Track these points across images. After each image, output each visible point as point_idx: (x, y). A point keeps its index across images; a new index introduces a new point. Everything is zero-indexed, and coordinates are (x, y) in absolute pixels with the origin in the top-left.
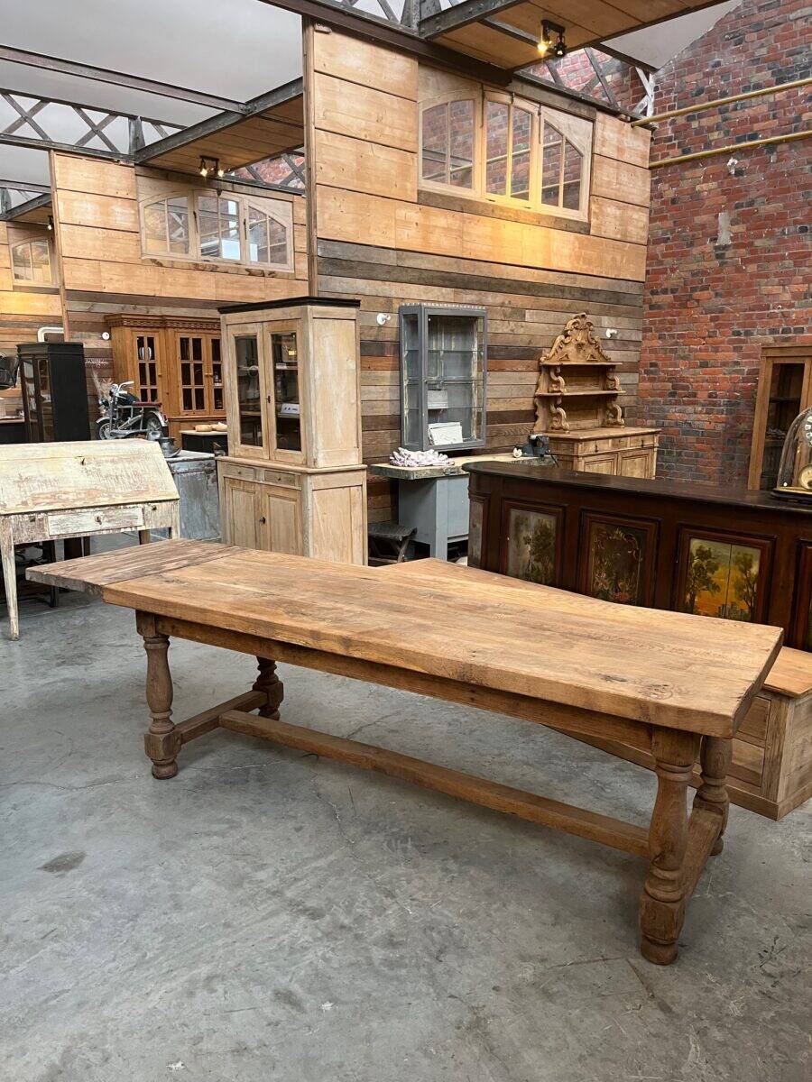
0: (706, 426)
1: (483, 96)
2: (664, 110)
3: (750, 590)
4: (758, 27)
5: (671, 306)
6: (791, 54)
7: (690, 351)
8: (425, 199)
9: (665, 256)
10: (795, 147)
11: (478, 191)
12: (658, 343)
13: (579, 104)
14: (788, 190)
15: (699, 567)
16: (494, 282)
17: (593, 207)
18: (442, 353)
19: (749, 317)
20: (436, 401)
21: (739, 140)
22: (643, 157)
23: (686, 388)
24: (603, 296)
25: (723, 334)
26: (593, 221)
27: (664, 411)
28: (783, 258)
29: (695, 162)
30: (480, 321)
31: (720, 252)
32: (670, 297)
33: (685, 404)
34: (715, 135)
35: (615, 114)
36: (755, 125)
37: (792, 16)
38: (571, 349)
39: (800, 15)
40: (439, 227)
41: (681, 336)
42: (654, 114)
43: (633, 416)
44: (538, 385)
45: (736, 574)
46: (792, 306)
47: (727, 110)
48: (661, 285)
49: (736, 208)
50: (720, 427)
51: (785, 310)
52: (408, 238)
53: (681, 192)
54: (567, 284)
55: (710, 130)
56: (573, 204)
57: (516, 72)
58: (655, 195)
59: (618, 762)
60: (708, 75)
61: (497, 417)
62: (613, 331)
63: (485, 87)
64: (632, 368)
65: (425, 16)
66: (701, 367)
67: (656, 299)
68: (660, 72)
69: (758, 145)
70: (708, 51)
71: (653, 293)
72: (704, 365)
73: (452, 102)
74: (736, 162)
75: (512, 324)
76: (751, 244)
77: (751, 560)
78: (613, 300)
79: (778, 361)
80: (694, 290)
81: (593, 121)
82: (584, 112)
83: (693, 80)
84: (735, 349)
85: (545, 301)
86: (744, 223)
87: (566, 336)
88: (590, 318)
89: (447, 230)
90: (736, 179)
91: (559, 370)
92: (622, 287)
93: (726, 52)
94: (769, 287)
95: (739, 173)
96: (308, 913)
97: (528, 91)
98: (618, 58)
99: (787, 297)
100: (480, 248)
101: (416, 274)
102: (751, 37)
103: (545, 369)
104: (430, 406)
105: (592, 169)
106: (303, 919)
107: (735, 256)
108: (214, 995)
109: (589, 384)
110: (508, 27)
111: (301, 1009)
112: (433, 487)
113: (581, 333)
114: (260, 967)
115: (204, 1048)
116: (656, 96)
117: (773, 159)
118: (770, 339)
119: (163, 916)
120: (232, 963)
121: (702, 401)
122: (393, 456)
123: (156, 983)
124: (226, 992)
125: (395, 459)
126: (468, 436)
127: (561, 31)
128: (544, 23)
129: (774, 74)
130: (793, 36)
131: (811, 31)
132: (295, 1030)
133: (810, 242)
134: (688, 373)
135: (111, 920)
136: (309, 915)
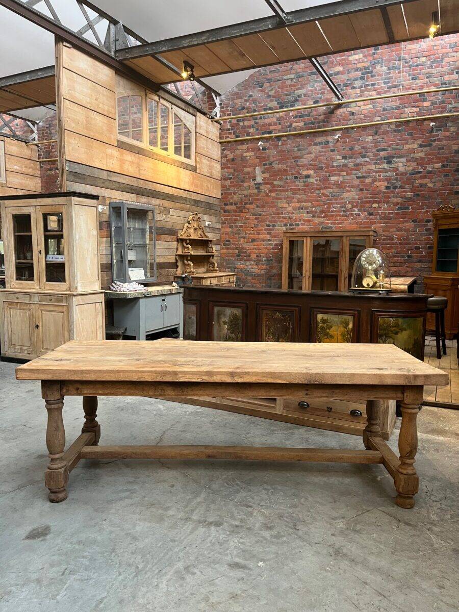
0: (256, 271)
1: (146, 95)
2: (225, 115)
3: (349, 336)
4: (269, 80)
5: (235, 211)
6: (286, 95)
7: (246, 234)
8: (121, 145)
9: (229, 186)
10: (290, 139)
11: (144, 144)
12: (229, 230)
13: (190, 107)
14: (288, 159)
15: (322, 328)
16: (155, 193)
17: (197, 158)
18: (132, 229)
19: (274, 218)
20: (131, 256)
21: (263, 133)
22: (217, 137)
23: (246, 252)
24: (203, 204)
25: (261, 226)
26: (198, 166)
27: (234, 264)
28: (287, 190)
29: (242, 142)
30: (150, 214)
31: (258, 186)
32: (233, 207)
33: (245, 261)
34: (251, 130)
35: (204, 114)
36: (271, 127)
37: (285, 77)
38: (191, 231)
39: (289, 77)
40: (129, 161)
41: (241, 227)
42: (220, 116)
43: (222, 267)
44: (177, 249)
45: (341, 329)
46: (293, 213)
47: (256, 119)
48: (229, 200)
49: (264, 165)
50: (263, 272)
51: (290, 215)
52: (113, 165)
53: (236, 156)
54: (188, 197)
55: (249, 127)
56: (188, 156)
57: (162, 86)
58: (223, 156)
59: (305, 428)
60: (246, 101)
61: (161, 266)
62: (209, 223)
63: (147, 91)
64: (218, 242)
65: (118, 48)
66: (251, 242)
67: (227, 208)
68: (222, 97)
69: (272, 136)
70: (246, 89)
71: (225, 204)
72: (254, 241)
73: (132, 96)
74: (262, 144)
75: (164, 216)
76: (272, 183)
77: (348, 322)
78: (207, 207)
79: (291, 239)
80: (246, 204)
81: (195, 116)
82: (191, 111)
83: (239, 102)
84: (268, 233)
85: (178, 205)
86: (268, 173)
87: (189, 224)
88: (199, 216)
89: (132, 163)
90: (263, 151)
91: (188, 241)
92: (211, 201)
93: (255, 90)
94: (282, 204)
95: (264, 149)
96: (213, 524)
97: (167, 96)
98: (204, 87)
99: (290, 209)
100: (148, 175)
101: (117, 185)
102: (267, 85)
103: (181, 241)
104: (130, 258)
105: (196, 139)
106: (213, 528)
107: (265, 188)
108: (196, 575)
109: (199, 249)
110: (165, 61)
111: (249, 569)
112: (138, 303)
113: (196, 223)
114: (210, 556)
115: (214, 601)
116: (222, 108)
117: (280, 143)
118: (284, 228)
119: (131, 546)
120: (192, 558)
121: (253, 259)
122: (112, 286)
123: (157, 579)
124: (202, 572)
125: (114, 288)
126: (146, 275)
127: (192, 67)
128: (185, 62)
129: (278, 103)
130: (286, 86)
131: (295, 86)
132: (254, 579)
133: (299, 184)
134: (246, 245)
135: (100, 555)
136: (214, 525)
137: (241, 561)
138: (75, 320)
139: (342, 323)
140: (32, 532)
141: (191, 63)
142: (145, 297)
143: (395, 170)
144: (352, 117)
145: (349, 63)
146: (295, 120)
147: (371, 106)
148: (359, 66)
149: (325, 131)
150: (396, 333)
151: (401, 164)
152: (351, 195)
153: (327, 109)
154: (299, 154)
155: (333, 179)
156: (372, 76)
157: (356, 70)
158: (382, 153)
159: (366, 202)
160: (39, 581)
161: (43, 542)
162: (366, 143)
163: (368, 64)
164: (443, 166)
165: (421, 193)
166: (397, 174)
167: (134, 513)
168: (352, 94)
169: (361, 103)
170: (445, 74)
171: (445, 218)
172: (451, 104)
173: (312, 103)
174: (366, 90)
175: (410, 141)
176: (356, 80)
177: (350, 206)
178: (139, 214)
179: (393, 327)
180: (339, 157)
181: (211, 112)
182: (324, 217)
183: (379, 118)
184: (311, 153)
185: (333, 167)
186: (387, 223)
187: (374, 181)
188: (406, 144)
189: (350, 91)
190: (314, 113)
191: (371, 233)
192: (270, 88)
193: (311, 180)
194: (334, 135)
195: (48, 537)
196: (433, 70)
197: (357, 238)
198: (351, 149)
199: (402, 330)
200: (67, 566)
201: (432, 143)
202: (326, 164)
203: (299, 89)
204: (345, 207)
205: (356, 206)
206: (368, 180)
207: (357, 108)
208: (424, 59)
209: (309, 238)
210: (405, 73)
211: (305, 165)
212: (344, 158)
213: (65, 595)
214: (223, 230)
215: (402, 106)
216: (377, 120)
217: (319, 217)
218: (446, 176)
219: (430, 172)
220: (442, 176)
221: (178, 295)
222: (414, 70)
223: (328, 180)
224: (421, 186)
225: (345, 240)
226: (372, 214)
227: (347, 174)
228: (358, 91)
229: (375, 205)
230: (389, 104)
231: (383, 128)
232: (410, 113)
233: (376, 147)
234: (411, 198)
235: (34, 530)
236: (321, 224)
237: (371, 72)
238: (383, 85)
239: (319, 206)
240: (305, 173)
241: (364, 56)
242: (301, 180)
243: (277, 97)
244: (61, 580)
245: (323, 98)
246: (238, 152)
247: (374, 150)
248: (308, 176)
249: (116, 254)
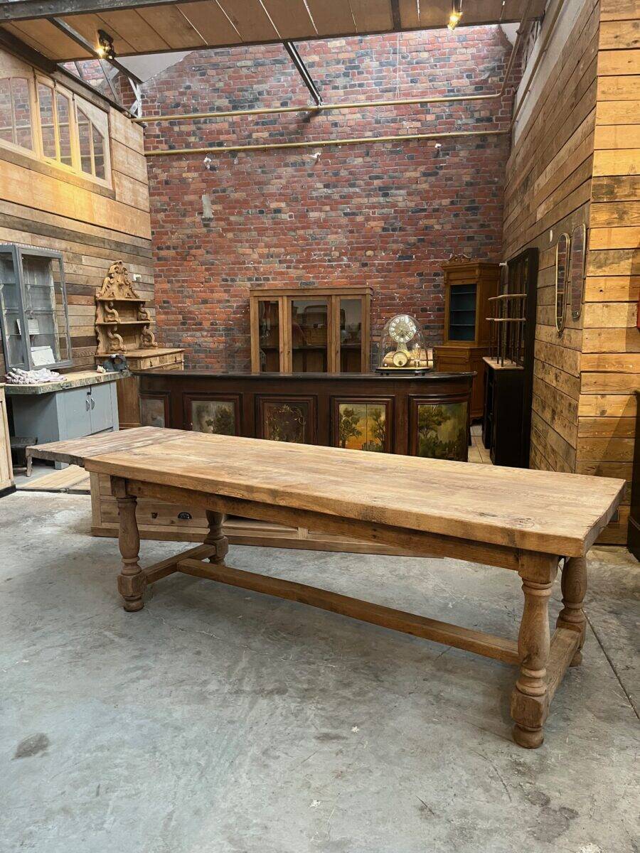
0: (212, 345)
1: (35, 77)
2: (150, 113)
3: (381, 431)
4: (215, 66)
5: (174, 259)
6: (242, 90)
7: (193, 291)
8: (2, 155)
9: (164, 221)
10: (250, 156)
11: (37, 154)
12: (168, 286)
13: (100, 99)
14: (248, 184)
15: (346, 422)
16: (58, 230)
17: (116, 179)
18: (29, 287)
19: (233, 269)
20: (33, 328)
21: (211, 145)
22: (140, 147)
23: (194, 319)
24: (128, 249)
25: (215, 280)
26: (117, 189)
27: (178, 336)
28: (250, 230)
29: (180, 156)
30: (55, 263)
31: (206, 223)
32: (172, 253)
33: (194, 331)
34: (192, 139)
35: (121, 110)
36: (221, 136)
37: (239, 64)
38: (115, 288)
39: (244, 64)
40: (16, 180)
41: (184, 281)
42: (143, 115)
43: (162, 341)
44: (96, 316)
45: (371, 422)
46: (260, 263)
47: (199, 122)
48: (165, 243)
49: (214, 193)
50: (221, 346)
51: (256, 265)
53: (172, 176)
54: (106, 237)
55: (189, 134)
56: (100, 174)
57: (58, 64)
58: (151, 176)
60: (182, 94)
61: (76, 342)
62: (138, 276)
63: (36, 71)
64: (152, 305)
66: (202, 303)
67: (163, 253)
68: (144, 85)
69: (224, 151)
70: (180, 76)
71: (159, 248)
72: (205, 302)
73: (13, 78)
74: (210, 160)
75: (74, 266)
76: (227, 219)
77: (380, 412)
78: (135, 253)
79: (261, 299)
80: (190, 248)
81: (108, 113)
82: (102, 105)
83: (171, 95)
84: (225, 291)
85: (93, 250)
86: (220, 204)
87: (111, 278)
88: (124, 265)
89: (20, 183)
90: (211, 172)
91: (112, 304)
92: (139, 243)
93: (194, 79)
94: (244, 249)
95: (213, 168)
97: (65, 80)
99: (255, 256)
100: (44, 202)
102: (211, 72)
103: (100, 303)
104: (31, 332)
105: (111, 149)
106: (276, 697)
107: (217, 226)
108: (281, 759)
109: (128, 316)
110: (68, 27)
111: (344, 738)
112: (53, 401)
113: (120, 276)
114: (287, 731)
115: (317, 786)
116: (144, 102)
117: (236, 162)
118: (248, 284)
119: (176, 739)
120: (267, 739)
121: (206, 328)
122: (10, 375)
123: (233, 773)
124: (286, 754)
125: (14, 378)
126: (55, 358)
127: (110, 40)
128: (99, 31)
129: (230, 102)
130: (240, 77)
131: (253, 77)
132: (355, 749)
133: (267, 221)
134: (193, 308)
135: (139, 759)
136: (277, 693)
137: (330, 730)
139: (372, 414)
140: (20, 747)
141: (111, 34)
142: (64, 390)
143: (394, 205)
144: (334, 129)
145: (328, 51)
146: (256, 127)
147: (359, 116)
148: (341, 56)
149: (299, 147)
150: (439, 424)
151: (400, 198)
152: (336, 239)
153: (301, 115)
154: (264, 178)
155: (313, 215)
156: (360, 73)
157: (338, 62)
158: (377, 183)
159: (358, 249)
160: (65, 810)
161: (45, 758)
162: (355, 167)
163: (352, 55)
164: (452, 203)
165: (426, 239)
166: (396, 212)
167: (161, 696)
168: (332, 98)
169: (346, 111)
170: (452, 78)
171: (457, 271)
172: (461, 119)
173: (279, 105)
174: (353, 93)
175: (411, 168)
176: (338, 76)
177: (337, 254)
178: (38, 264)
179: (436, 415)
180: (320, 185)
181: (129, 108)
182: (303, 268)
183: (370, 134)
184: (280, 178)
185: (312, 198)
186: (385, 277)
187: (368, 219)
188: (406, 170)
189: (331, 92)
190: (283, 120)
191: (368, 291)
192: (216, 78)
193: (285, 216)
194: (310, 153)
195: (50, 749)
196: (438, 71)
197: (349, 298)
198: (336, 174)
199: (446, 419)
200: (96, 784)
201: (438, 171)
202: (302, 193)
203: (259, 82)
204: (330, 255)
205: (345, 254)
206: (359, 219)
207: (341, 117)
208: (425, 55)
209: (285, 299)
210: (402, 73)
211: (272, 195)
212: (326, 186)
213: (115, 821)
214: (158, 286)
215: (400, 119)
216: (368, 136)
217: (296, 268)
218: (456, 215)
219: (436, 210)
220: (452, 216)
221: (108, 385)
222: (413, 69)
223: (306, 216)
224: (426, 228)
225: (333, 301)
226: (365, 265)
227: (331, 209)
228: (341, 92)
229: (369, 253)
230: (383, 115)
231: (376, 147)
232: (409, 129)
233: (367, 173)
234: (415, 244)
235: (24, 744)
236: (299, 278)
237: (355, 67)
238: (374, 87)
239: (294, 252)
240: (274, 205)
241: (348, 44)
242: (269, 215)
243: (227, 92)
244: (98, 803)
245: (293, 99)
246: (174, 172)
247: (366, 177)
248: (278, 211)
249: (9, 326)
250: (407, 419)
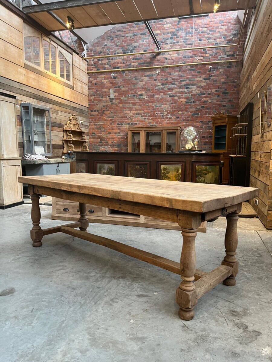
0: (112, 151)
1: (42, 37)
2: (90, 56)
3: (179, 177)
4: (117, 36)
5: (97, 115)
6: (127, 46)
7: (105, 129)
8: (27, 67)
9: (94, 100)
10: (130, 72)
11: (42, 68)
12: (94, 127)
13: (69, 48)
14: (129, 84)
15: (164, 173)
16: (49, 100)
17: (74, 81)
19: (122, 119)
20: (36, 138)
21: (114, 68)
22: (85, 69)
23: (105, 140)
24: (78, 110)
25: (114, 124)
26: (75, 86)
27: (98, 147)
28: (129, 103)
29: (101, 73)
30: (47, 113)
31: (111, 100)
32: (97, 113)
33: (105, 145)
34: (107, 66)
35: (78, 54)
36: (118, 65)
37: (127, 35)
38: (72, 126)
39: (129, 35)
40: (32, 78)
41: (102, 125)
42: (87, 57)
43: (90, 149)
44: (63, 137)
45: (175, 173)
46: (133, 117)
47: (110, 59)
48: (94, 109)
49: (115, 88)
50: (116, 152)
51: (131, 118)
52: (22, 79)
53: (97, 81)
54: (69, 104)
55: (105, 64)
56: (68, 79)
57: (52, 32)
58: (89, 81)
60: (103, 48)
61: (54, 146)
62: (82, 122)
63: (43, 35)
64: (88, 134)
65: (24, 6)
66: (108, 134)
67: (92, 113)
68: (88, 44)
69: (120, 70)
70: (102, 41)
71: (91, 111)
72: (110, 133)
73: (33, 37)
74: (114, 75)
75: (55, 115)
76: (120, 99)
77: (179, 169)
78: (81, 112)
79: (133, 132)
80: (104, 111)
81: (72, 54)
82: (70, 51)
83: (99, 49)
84: (118, 129)
85: (63, 109)
86: (117, 92)
87: (71, 121)
88: (76, 116)
89: (34, 79)
90: (114, 79)
91: (70, 132)
92: (83, 108)
93: (108, 42)
94: (126, 111)
95: (115, 78)
97: (55, 39)
98: (77, 37)
99: (132, 114)
101: (25, 93)
102: (115, 39)
103: (65, 131)
104: (35, 140)
105: (73, 69)
106: (121, 280)
107: (116, 102)
108: (119, 303)
109: (77, 138)
110: (55, 16)
111: (150, 296)
112: (42, 168)
113: (74, 121)
114: (124, 293)
115: (134, 314)
116: (88, 51)
117: (124, 75)
118: (128, 126)
119: (72, 293)
120: (114, 295)
121: (110, 144)
123: (95, 307)
124: (122, 301)
125: (26, 157)
126: (45, 152)
127: (72, 21)
128: (68, 17)
129: (123, 51)
130: (127, 41)
131: (132, 41)
132: (154, 301)
133: (136, 99)
134: (105, 136)
135: (54, 299)
136: (121, 278)
137: (143, 293)
138: (3, 176)
139: (175, 170)
141: (72, 18)
142: (47, 164)
143: (191, 92)
144: (166, 61)
145: (164, 29)
146: (133, 61)
147: (177, 55)
148: (170, 31)
149: (151, 68)
150: (206, 174)
151: (194, 89)
152: (166, 107)
153: (152, 55)
154: (136, 81)
155: (156, 97)
156: (177, 37)
157: (168, 33)
158: (184, 83)
159: (175, 111)
160: (16, 317)
161: (12, 297)
162: (174, 76)
163: (174, 30)
164: (216, 91)
165: (205, 106)
166: (192, 95)
167: (68, 276)
168: (165, 47)
169: (171, 53)
170: (217, 38)
171: (219, 119)
172: (220, 55)
173: (143, 51)
174: (174, 46)
175: (199, 76)
176: (168, 39)
177: (166, 113)
178: (40, 112)
179: (204, 171)
180: (159, 84)
181: (81, 54)
182: (151, 119)
183: (181, 62)
184: (143, 81)
185: (156, 90)
186: (187, 123)
187: (179, 98)
188: (197, 77)
189: (165, 46)
190: (144, 57)
191: (179, 128)
192: (117, 41)
193: (144, 97)
194: (156, 71)
195: (15, 294)
196: (211, 36)
197: (170, 131)
198: (166, 80)
199: (209, 172)
200: (33, 308)
201: (210, 77)
202: (152, 88)
203: (135, 42)
204: (163, 113)
205: (169, 113)
206: (176, 98)
207: (169, 56)
208: (205, 29)
209: (143, 131)
210: (195, 37)
211: (139, 88)
212: (162, 84)
213: (37, 323)
214: (90, 127)
215: (194, 56)
216: (180, 63)
217: (148, 119)
218: (218, 96)
219: (210, 94)
220: (216, 96)
221: (66, 164)
222: (200, 35)
223: (153, 97)
224: (205, 102)
225: (164, 132)
226: (178, 118)
227: (164, 94)
228: (169, 45)
229: (180, 112)
230: (187, 54)
231: (184, 68)
232: (198, 60)
233: (180, 79)
234: (199, 108)
235: (3, 291)
236: (149, 123)
237: (176, 35)
238: (183, 43)
239: (148, 113)
240: (139, 93)
241: (172, 25)
242: (137, 97)
243: (122, 47)
244: (32, 315)
245: (149, 49)
246: (99, 79)
247: (179, 81)
248: (141, 95)
249: (26, 137)
250: (191, 172)
